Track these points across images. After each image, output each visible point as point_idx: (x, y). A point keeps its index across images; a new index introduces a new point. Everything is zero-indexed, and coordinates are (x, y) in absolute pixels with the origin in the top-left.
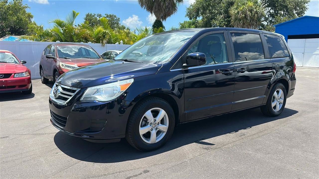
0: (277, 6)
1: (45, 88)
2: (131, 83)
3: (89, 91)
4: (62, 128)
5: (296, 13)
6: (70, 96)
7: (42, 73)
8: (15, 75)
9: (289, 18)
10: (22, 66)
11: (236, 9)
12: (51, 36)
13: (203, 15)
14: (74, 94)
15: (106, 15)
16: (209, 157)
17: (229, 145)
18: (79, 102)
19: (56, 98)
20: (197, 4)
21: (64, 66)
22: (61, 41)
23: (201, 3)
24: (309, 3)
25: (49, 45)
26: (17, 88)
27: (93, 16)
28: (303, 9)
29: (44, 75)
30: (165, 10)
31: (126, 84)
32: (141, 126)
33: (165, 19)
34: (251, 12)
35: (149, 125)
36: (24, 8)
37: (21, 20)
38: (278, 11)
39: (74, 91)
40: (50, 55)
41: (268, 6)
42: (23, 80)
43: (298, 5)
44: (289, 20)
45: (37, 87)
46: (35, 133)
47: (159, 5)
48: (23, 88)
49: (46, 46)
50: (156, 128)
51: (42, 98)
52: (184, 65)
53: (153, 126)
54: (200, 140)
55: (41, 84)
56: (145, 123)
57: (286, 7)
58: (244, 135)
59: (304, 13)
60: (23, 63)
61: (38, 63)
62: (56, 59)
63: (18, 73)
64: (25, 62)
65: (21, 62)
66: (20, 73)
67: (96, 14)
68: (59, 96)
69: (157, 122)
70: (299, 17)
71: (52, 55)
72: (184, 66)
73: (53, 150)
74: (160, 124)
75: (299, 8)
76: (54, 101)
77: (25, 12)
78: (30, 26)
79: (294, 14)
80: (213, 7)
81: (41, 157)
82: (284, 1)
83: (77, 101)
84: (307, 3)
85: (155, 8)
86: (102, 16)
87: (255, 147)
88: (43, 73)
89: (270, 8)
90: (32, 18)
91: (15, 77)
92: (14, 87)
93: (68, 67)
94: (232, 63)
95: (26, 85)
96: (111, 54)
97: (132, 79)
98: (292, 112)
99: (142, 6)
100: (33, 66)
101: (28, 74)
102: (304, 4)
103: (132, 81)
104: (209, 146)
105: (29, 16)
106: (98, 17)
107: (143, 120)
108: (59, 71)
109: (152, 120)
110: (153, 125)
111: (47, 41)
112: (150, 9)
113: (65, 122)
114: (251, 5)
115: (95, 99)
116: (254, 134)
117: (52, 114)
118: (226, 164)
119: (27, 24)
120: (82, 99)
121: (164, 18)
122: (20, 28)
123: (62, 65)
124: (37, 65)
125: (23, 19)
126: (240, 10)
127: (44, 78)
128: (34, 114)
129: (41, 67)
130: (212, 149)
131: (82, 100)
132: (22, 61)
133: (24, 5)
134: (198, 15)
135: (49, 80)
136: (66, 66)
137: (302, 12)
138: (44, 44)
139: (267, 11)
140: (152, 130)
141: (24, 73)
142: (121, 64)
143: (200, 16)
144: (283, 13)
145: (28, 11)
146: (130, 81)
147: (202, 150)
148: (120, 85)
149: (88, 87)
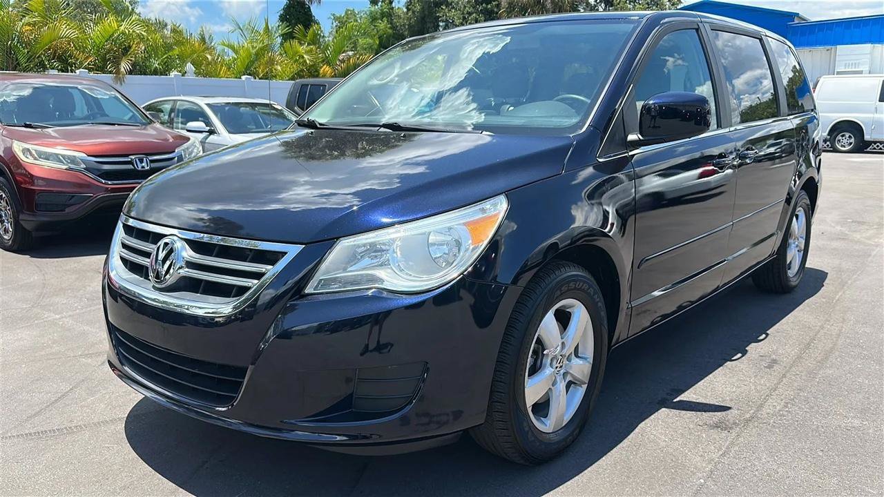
2: (501, 212)
14: (272, 268)
17: (769, 403)
18: (300, 301)
21: (32, 156)
31: (485, 217)
32: (529, 375)
35: (549, 367)
39: (273, 258)
50: (564, 373)
52: (631, 137)
53: (557, 367)
58: (775, 361)
68: (183, 278)
69: (567, 351)
72: (632, 142)
74: (573, 358)
83: (292, 296)
93: (47, 157)
97: (500, 196)
103: (500, 207)
104: (719, 414)
107: (533, 351)
108: (11, 172)
110: (557, 365)
116: (800, 357)
120: (311, 288)
123: (26, 151)
130: (735, 424)
131: (314, 291)
136: (40, 154)
140: (555, 382)
146: (495, 205)
147: (714, 433)
148: (464, 224)
149: (338, 238)
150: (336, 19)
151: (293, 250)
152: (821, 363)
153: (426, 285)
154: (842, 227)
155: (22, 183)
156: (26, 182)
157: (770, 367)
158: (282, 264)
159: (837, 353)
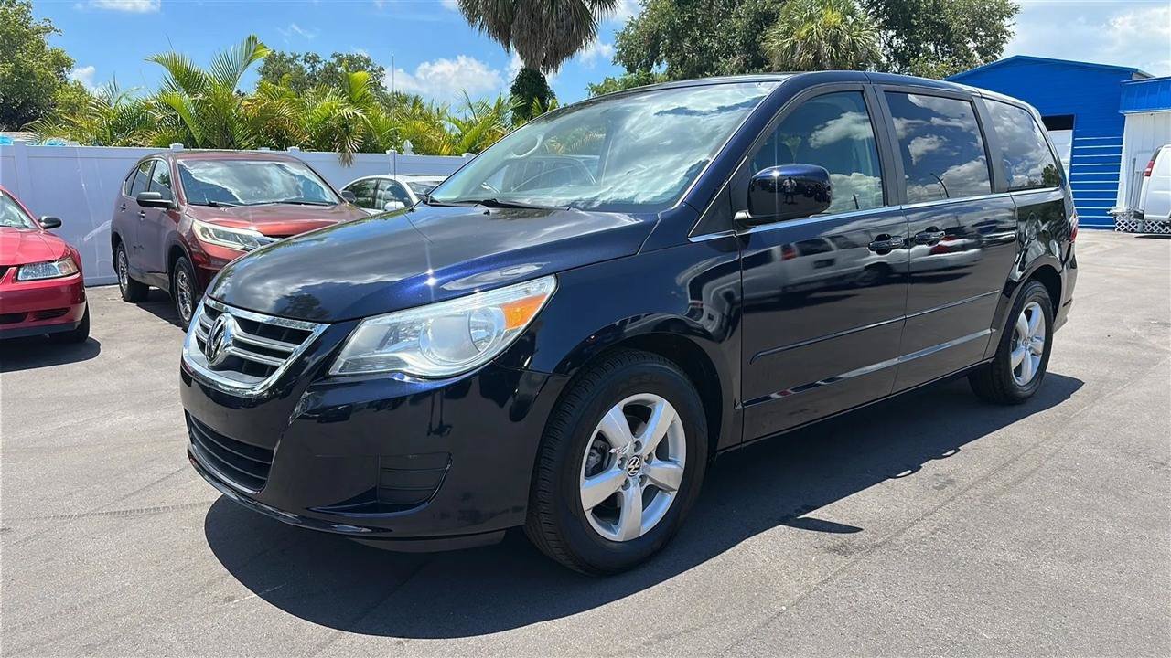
0: (918, 27)
1: (140, 319)
2: (545, 294)
3: (365, 333)
4: (251, 492)
5: (977, 49)
6: (285, 355)
7: (123, 263)
8: (21, 272)
9: (954, 66)
10: (48, 239)
11: (787, 33)
12: (151, 126)
13: (671, 56)
14: (298, 347)
15: (334, 56)
16: (866, 589)
17: (915, 528)
18: (325, 383)
19: (214, 364)
20: (652, 17)
21: (210, 235)
22: (190, 142)
23: (664, 15)
24: (1015, 15)
25: (145, 159)
26: (29, 322)
27: (291, 61)
28: (997, 38)
29: (132, 271)
30: (555, 34)
31: (527, 299)
32: (587, 476)
33: (555, 65)
34: (836, 46)
35: (615, 468)
36: (38, 32)
37: (30, 75)
38: (918, 42)
39: (298, 336)
40: (150, 193)
41: (888, 25)
42: (53, 292)
43: (982, 25)
44: (956, 72)
45: (107, 316)
46: (121, 507)
47: (535, 16)
48: (56, 321)
49: (135, 163)
50: (641, 477)
51: (133, 356)
52: (739, 215)
53: (630, 469)
54: (796, 511)
55: (119, 303)
56: (599, 460)
57: (945, 28)
58: (951, 482)
59: (1001, 50)
60: (47, 225)
61: (107, 226)
62: (179, 209)
63: (31, 265)
64: (54, 224)
65: (40, 221)
66: (38, 263)
67: (299, 56)
68: (230, 357)
69: (644, 451)
70: (986, 61)
71: (159, 194)
72: (740, 221)
73: (211, 583)
74: (655, 460)
75: (983, 34)
76: (205, 379)
77: (41, 46)
78: (61, 96)
79: (969, 55)
80: (705, 27)
81: (159, 620)
82: (937, 9)
83: (315, 377)
84: (1009, 15)
85: (521, 27)
86: (321, 60)
87: (1017, 532)
88: (127, 262)
89: (891, 33)
90: (69, 67)
91: (20, 278)
92: (18, 317)
93: (227, 236)
94: (898, 208)
95: (67, 310)
96: (376, 188)
97: (549, 277)
98: (1066, 387)
99: (472, 19)
100: (86, 239)
101: (72, 269)
102: (1001, 18)
103: (549, 286)
104: (845, 536)
105: (58, 60)
106: (308, 65)
107: (592, 447)
108: (190, 252)
109: (628, 447)
110: (630, 467)
111: (135, 145)
112: (502, 30)
113: (264, 469)
114: (833, 20)
115: (396, 366)
116: (986, 478)
117: (198, 432)
118: (943, 614)
119: (51, 89)
120: (335, 370)
121: (553, 61)
122: (26, 104)
123: (205, 231)
124: (99, 235)
125: (36, 72)
126: (799, 37)
127: (130, 279)
128: (108, 424)
129: (116, 240)
130: (859, 548)
131: (337, 372)
132: (43, 218)
133: (36, 20)
134: (654, 57)
135: (151, 288)
136: (218, 234)
137: (996, 46)
138: (123, 157)
139: (882, 42)
140: (626, 485)
141: (55, 264)
142: (475, 219)
143: (662, 60)
144: (932, 47)
145: (52, 43)
146: (542, 286)
147: (827, 558)
148: (500, 306)
149: (362, 318)
150: (593, 89)
151: (319, 329)
152: (1008, 488)
153: (453, 370)
154: (1140, 329)
155: (200, 263)
156: (204, 263)
157: (941, 488)
158: (308, 342)
159: (1037, 476)
